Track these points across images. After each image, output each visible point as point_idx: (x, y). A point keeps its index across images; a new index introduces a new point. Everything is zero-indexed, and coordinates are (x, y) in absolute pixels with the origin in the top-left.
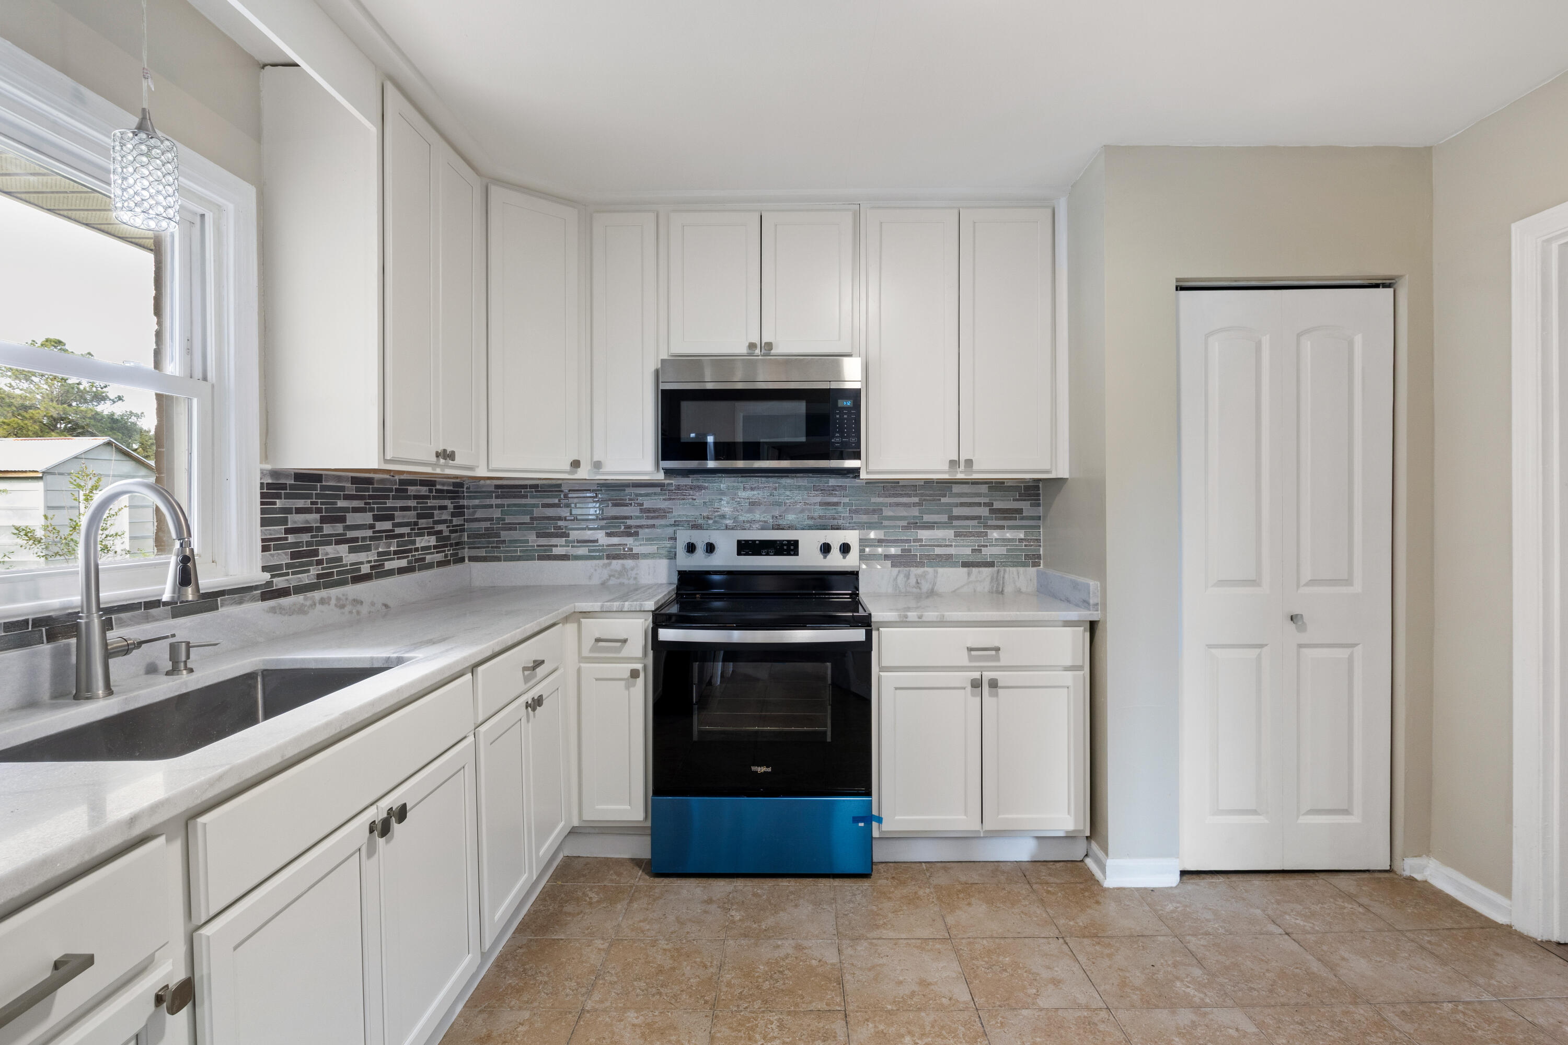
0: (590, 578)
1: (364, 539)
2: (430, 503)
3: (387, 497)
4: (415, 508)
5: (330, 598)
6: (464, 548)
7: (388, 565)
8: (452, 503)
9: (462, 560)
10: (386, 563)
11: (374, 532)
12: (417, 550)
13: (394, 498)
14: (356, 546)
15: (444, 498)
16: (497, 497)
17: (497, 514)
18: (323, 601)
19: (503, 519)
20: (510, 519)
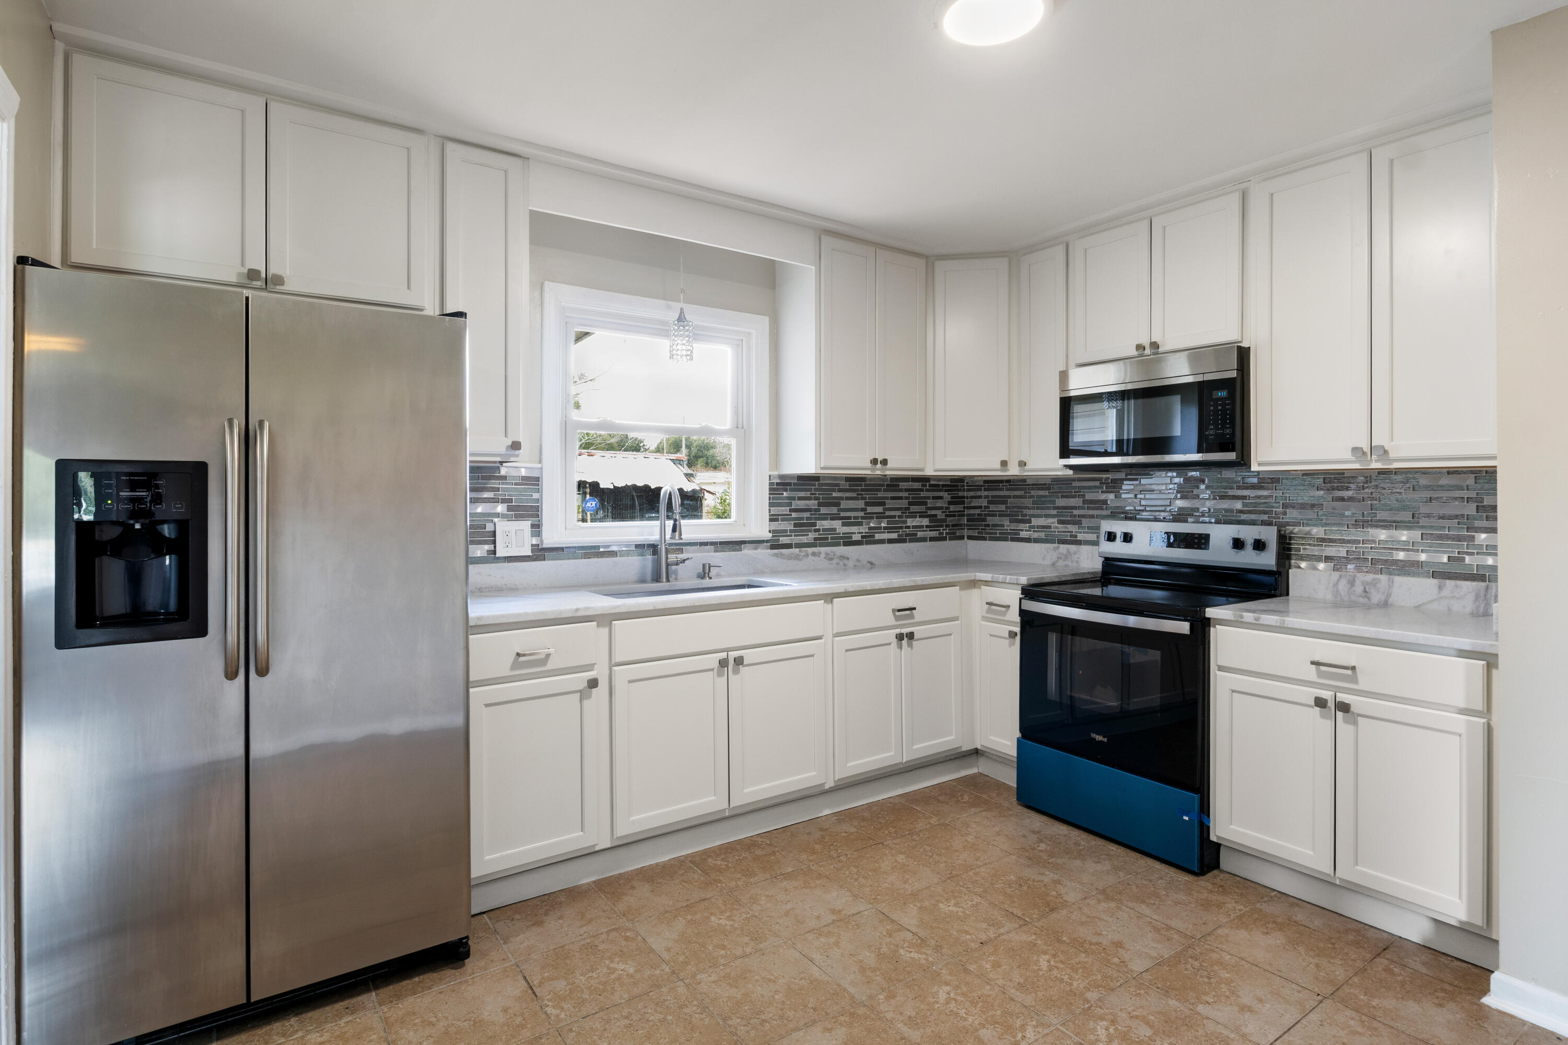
0: (1044, 559)
1: (855, 518)
2: (923, 494)
3: (879, 490)
4: (906, 498)
5: (820, 553)
6: (964, 529)
7: (877, 537)
8: (948, 494)
9: (962, 538)
10: (876, 535)
11: (865, 514)
12: (908, 527)
13: (885, 490)
14: (847, 522)
15: (940, 491)
16: (985, 490)
17: (984, 503)
18: (814, 554)
19: (988, 507)
20: (993, 507)
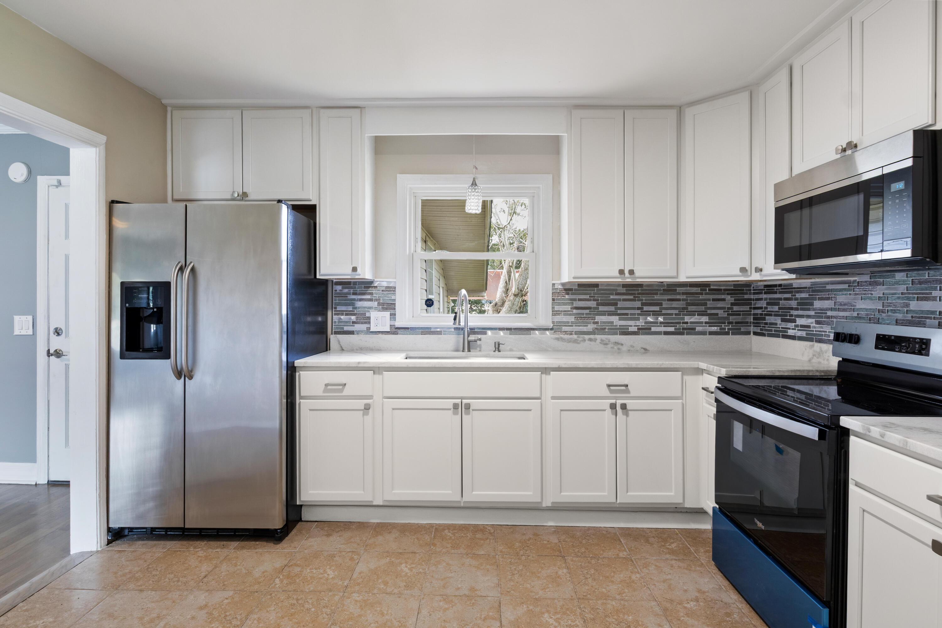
0: (803, 355)
1: (631, 314)
2: (701, 297)
3: (657, 294)
4: (683, 300)
5: (596, 339)
6: (751, 326)
7: (653, 329)
8: (731, 297)
9: (748, 333)
10: (652, 328)
11: (641, 312)
12: (687, 323)
13: (661, 294)
14: (623, 316)
15: (724, 294)
16: (765, 293)
17: (763, 304)
18: (590, 340)
19: (766, 308)
20: (770, 308)
